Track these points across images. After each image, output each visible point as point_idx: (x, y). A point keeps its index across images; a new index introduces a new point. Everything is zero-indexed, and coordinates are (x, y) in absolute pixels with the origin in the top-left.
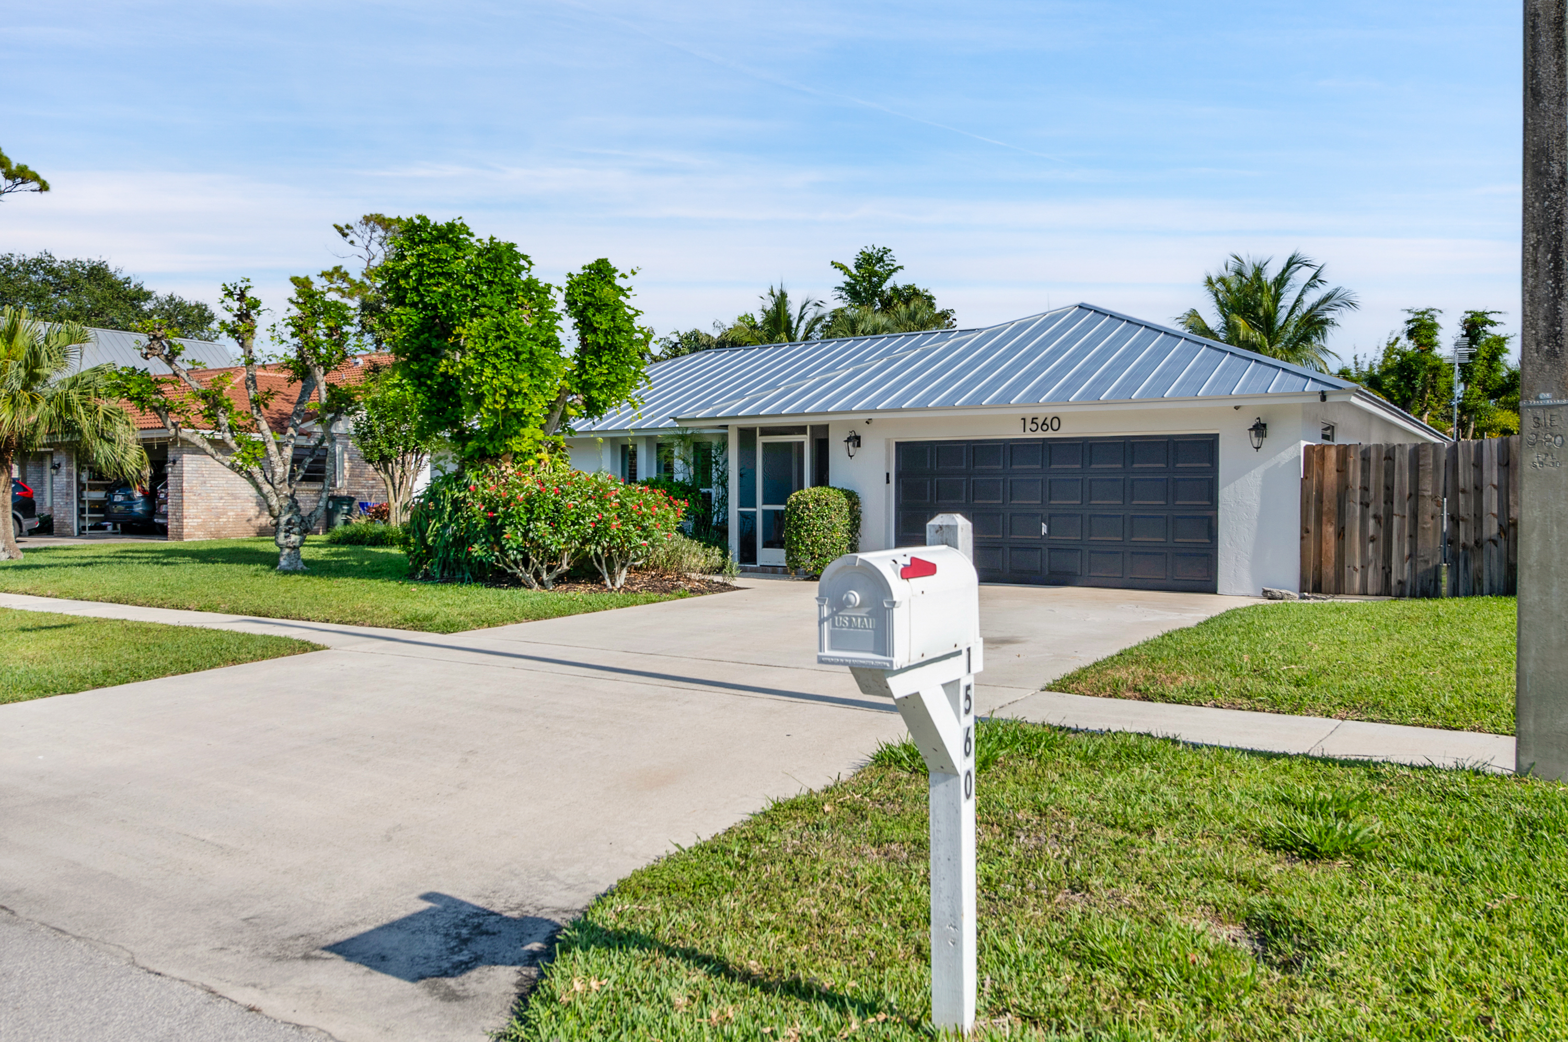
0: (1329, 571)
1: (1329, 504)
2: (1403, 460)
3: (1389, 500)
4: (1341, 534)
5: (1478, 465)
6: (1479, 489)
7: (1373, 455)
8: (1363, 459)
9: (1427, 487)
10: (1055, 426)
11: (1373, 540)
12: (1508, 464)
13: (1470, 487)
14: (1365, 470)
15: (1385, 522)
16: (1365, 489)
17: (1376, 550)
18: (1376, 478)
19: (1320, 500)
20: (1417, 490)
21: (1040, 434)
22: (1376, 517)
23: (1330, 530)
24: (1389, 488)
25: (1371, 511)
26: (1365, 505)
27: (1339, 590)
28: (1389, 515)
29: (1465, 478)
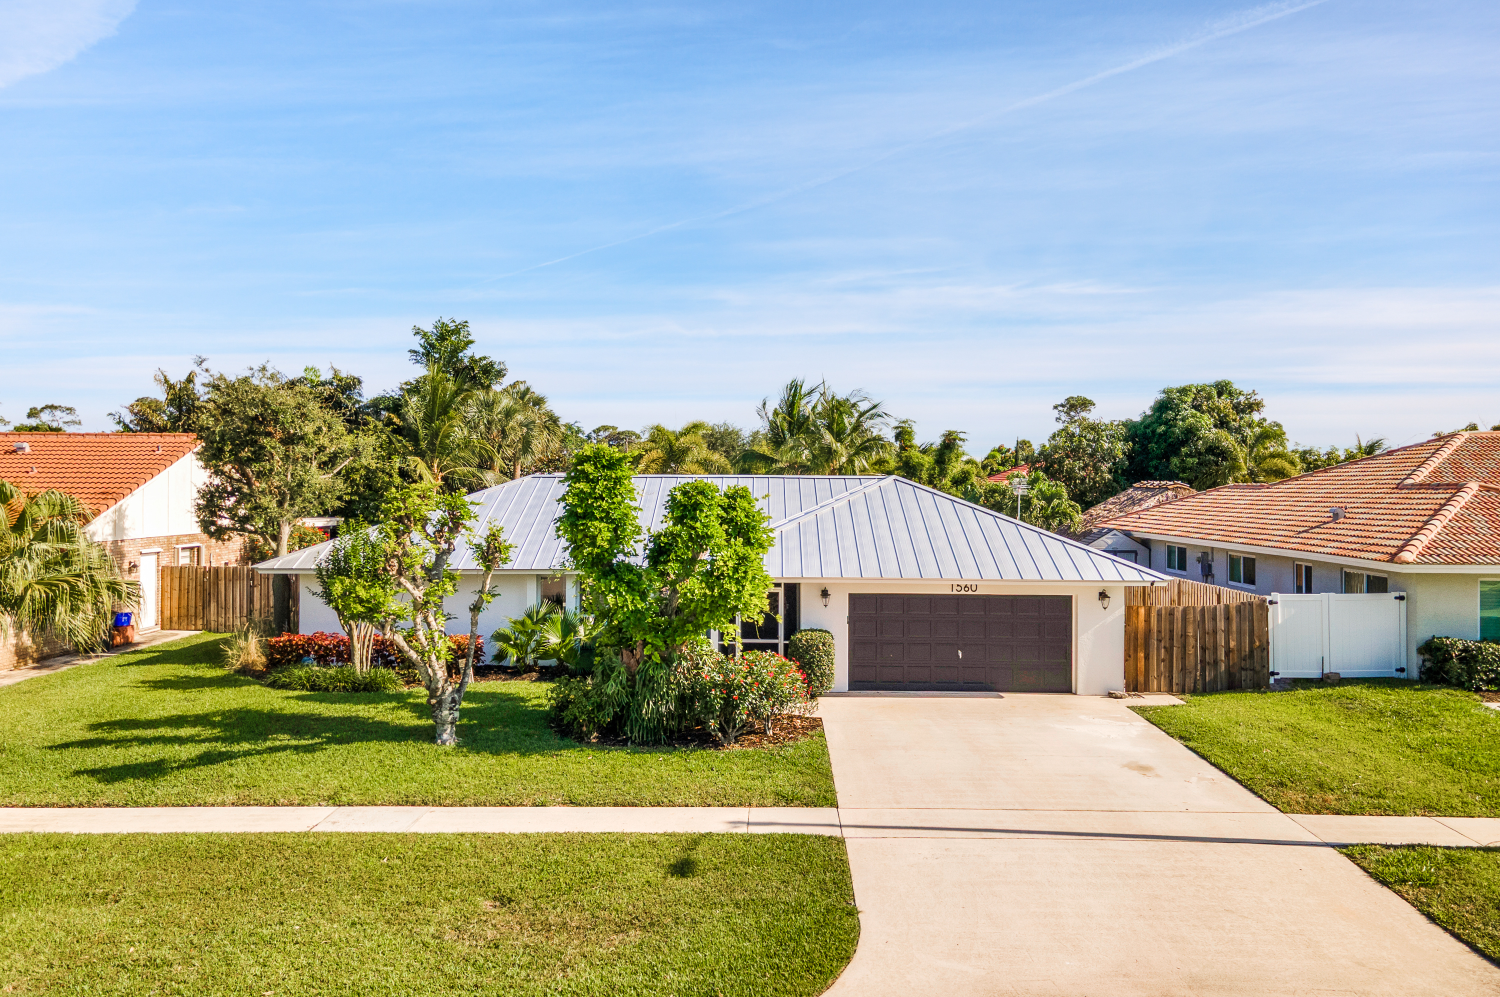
0: (1141, 679)
1: (1141, 641)
2: (1178, 615)
3: (1171, 638)
4: (1147, 658)
5: (1214, 619)
6: (1215, 632)
7: (1163, 612)
8: (1158, 615)
9: (1190, 631)
10: (974, 589)
11: (1163, 661)
12: (1228, 618)
13: (1211, 631)
14: (1159, 621)
15: (1169, 650)
16: (1159, 632)
17: (1165, 667)
18: (1165, 625)
19: (1136, 639)
20: (1185, 632)
21: (963, 592)
22: (1165, 647)
23: (1141, 655)
24: (1172, 631)
25: (1163, 644)
26: (1159, 641)
27: (1146, 689)
28: (1172, 646)
29: (1208, 626)
